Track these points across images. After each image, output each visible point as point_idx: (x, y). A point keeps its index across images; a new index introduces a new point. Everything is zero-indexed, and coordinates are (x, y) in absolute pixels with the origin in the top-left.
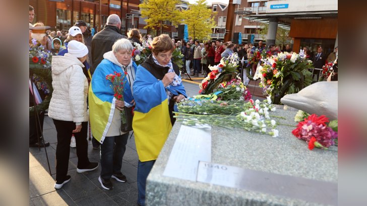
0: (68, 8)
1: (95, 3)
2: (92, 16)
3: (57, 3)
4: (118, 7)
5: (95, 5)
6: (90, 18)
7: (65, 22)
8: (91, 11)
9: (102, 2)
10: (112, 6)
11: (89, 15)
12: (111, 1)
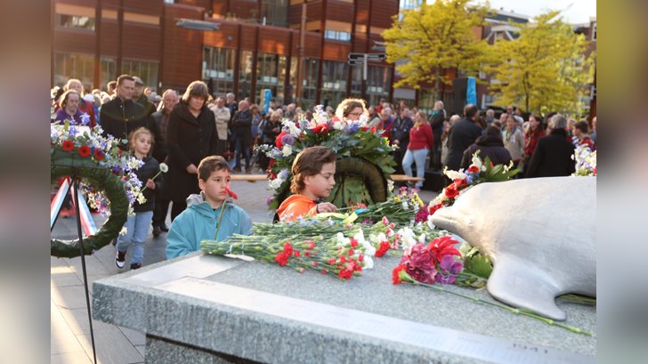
0: (228, 43)
1: (291, 30)
2: (283, 59)
3: (205, 33)
4: (345, 37)
5: (291, 33)
6: (277, 64)
7: (222, 75)
8: (280, 49)
9: (307, 27)
10: (331, 35)
11: (277, 58)
12: (328, 23)
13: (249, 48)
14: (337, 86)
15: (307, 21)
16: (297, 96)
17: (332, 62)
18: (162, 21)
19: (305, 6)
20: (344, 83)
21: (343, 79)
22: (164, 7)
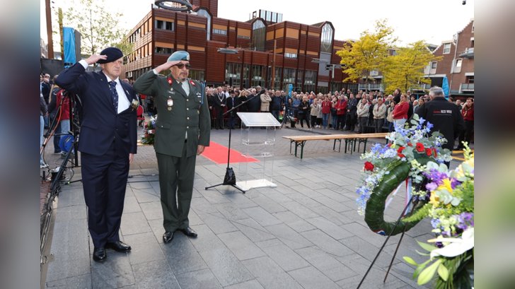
0: (238, 60)
1: (269, 53)
4: (294, 56)
5: (268, 55)
6: (261, 70)
7: (235, 76)
9: (277, 51)
10: (287, 55)
11: (261, 67)
12: (286, 49)
14: (291, 81)
15: (277, 48)
17: (288, 69)
18: (206, 49)
19: (275, 41)
20: (294, 79)
21: (294, 77)
22: (207, 42)
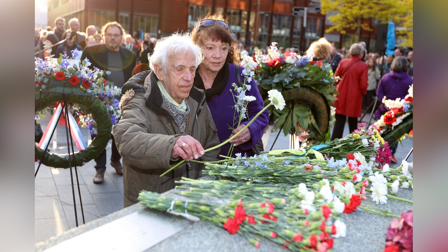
0: (206, 2)
8: (243, 6)
11: (240, 13)
13: (221, 6)
14: (283, 32)
16: (254, 39)
17: (280, 15)
20: (288, 31)
21: (288, 27)
